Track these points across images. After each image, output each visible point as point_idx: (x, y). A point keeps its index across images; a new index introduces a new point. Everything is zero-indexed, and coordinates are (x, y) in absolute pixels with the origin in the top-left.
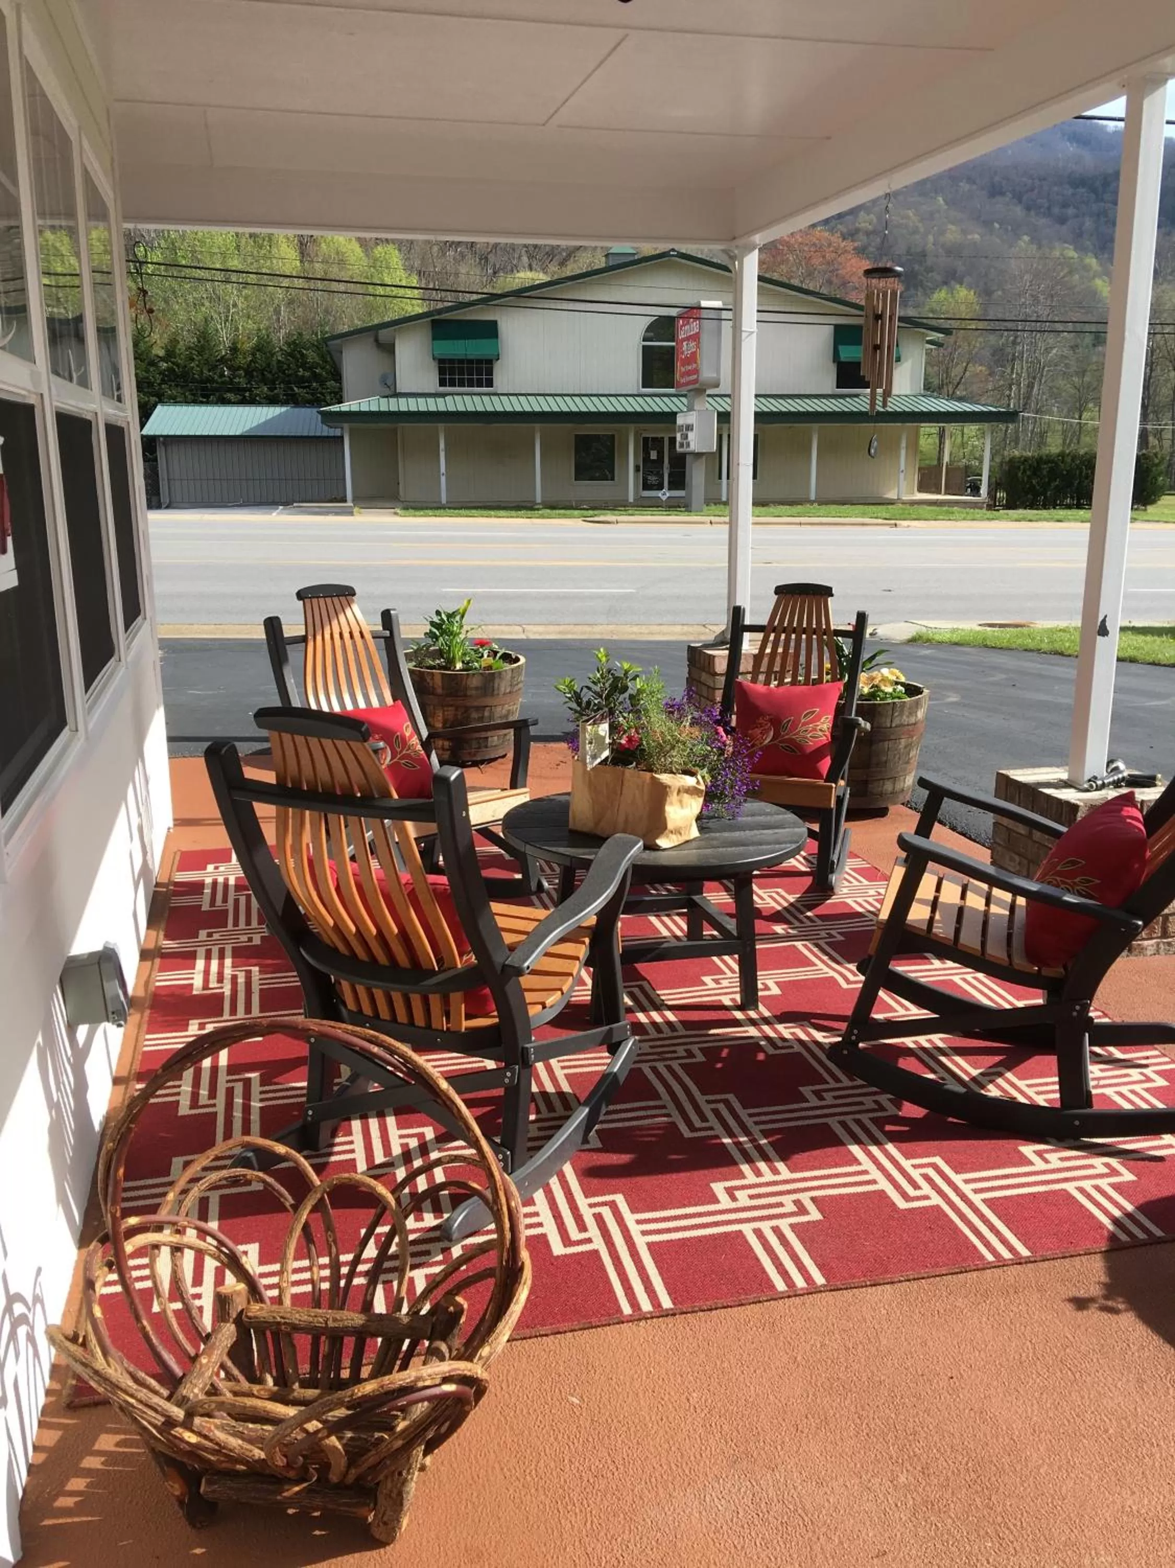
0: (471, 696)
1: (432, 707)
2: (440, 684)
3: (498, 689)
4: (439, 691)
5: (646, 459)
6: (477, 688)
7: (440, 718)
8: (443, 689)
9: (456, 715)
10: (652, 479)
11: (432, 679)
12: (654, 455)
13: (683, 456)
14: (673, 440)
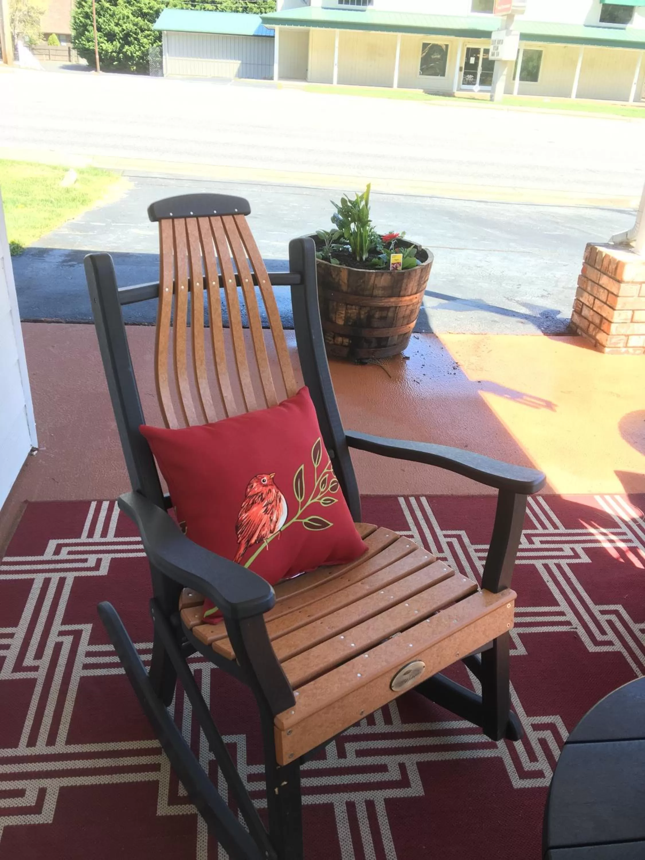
0: (376, 297)
1: (335, 304)
2: (346, 281)
3: (406, 289)
4: (344, 288)
5: (467, 63)
6: (384, 288)
7: (343, 315)
8: (348, 286)
9: (359, 314)
10: (470, 77)
11: (338, 274)
12: (472, 60)
13: (493, 62)
14: (487, 51)
